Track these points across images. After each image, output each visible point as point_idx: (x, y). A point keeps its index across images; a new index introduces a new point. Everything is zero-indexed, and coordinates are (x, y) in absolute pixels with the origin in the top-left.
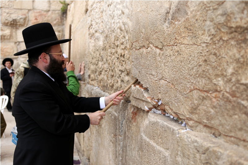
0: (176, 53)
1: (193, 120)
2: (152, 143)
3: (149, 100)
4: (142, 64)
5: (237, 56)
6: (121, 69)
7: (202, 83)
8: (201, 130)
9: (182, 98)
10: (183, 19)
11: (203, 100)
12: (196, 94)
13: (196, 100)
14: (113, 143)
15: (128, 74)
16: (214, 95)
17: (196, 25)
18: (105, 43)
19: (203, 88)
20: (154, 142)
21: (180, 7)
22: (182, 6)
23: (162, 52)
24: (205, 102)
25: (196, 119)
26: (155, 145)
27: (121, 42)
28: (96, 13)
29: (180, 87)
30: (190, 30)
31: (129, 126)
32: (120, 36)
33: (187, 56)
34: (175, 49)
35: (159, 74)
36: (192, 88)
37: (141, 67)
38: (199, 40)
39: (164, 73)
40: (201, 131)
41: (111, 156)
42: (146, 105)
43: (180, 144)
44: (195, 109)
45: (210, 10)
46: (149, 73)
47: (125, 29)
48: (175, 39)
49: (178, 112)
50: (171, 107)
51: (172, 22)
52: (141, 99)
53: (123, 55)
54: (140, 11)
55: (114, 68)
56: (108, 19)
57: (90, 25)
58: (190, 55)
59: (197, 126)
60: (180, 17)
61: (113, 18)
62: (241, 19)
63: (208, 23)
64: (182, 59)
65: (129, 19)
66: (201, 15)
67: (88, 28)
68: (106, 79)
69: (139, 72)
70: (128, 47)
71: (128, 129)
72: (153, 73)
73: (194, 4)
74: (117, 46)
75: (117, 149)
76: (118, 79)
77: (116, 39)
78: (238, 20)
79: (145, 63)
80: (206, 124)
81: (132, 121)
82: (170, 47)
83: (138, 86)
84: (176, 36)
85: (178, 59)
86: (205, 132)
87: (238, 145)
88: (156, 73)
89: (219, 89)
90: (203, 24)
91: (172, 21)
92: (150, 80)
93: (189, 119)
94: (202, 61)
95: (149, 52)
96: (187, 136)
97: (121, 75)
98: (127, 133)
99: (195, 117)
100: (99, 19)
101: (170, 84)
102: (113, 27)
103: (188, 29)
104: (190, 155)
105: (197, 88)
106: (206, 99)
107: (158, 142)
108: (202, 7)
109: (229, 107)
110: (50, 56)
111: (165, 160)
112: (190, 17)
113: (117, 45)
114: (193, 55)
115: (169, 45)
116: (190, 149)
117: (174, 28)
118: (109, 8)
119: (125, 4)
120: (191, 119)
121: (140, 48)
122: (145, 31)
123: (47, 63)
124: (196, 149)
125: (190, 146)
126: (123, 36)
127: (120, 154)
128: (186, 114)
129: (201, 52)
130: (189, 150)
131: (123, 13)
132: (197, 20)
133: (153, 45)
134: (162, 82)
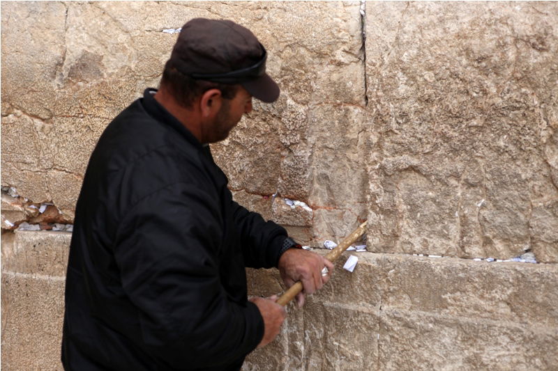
0: (82, 129)
2: (37, 276)
3: (18, 207)
10: (95, 82)
20: (42, 274)
21: (87, 63)
22: (90, 61)
23: (47, 126)
26: (45, 277)
30: (110, 100)
34: (80, 123)
35: (43, 160)
39: (59, 159)
45: (140, 79)
46: (14, 159)
48: (81, 107)
51: (69, 80)
60: (87, 77)
66: (127, 83)
72: (28, 160)
73: (112, 64)
82: (70, 119)
84: (82, 103)
85: (88, 138)
88: (36, 160)
90: (131, 95)
91: (70, 78)
92: (19, 172)
95: (11, 122)
101: (73, 174)
103: (105, 98)
107: (52, 271)
108: (127, 73)
112: (108, 81)
115: (67, 115)
117: (75, 91)
132: (120, 88)
133: (24, 112)
134: (53, 173)
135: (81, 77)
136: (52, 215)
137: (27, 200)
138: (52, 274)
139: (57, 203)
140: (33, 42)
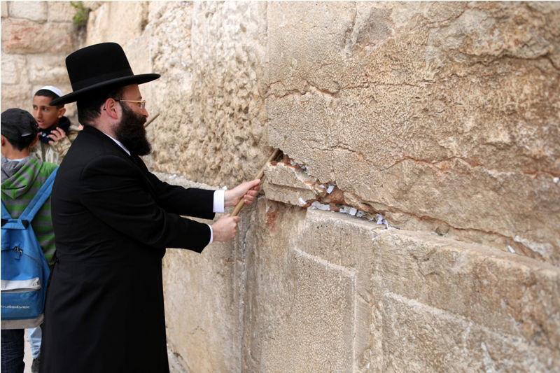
0: (366, 100)
1: (401, 211)
2: (318, 259)
3: (309, 186)
4: (292, 122)
5: (482, 100)
6: (240, 135)
7: (419, 147)
8: (413, 226)
9: (379, 175)
10: (382, 42)
11: (419, 176)
12: (407, 166)
13: (408, 176)
14: (223, 276)
15: (255, 144)
16: (439, 165)
17: (408, 52)
18: (199, 88)
19: (421, 156)
20: (322, 258)
21: (374, 21)
22: (378, 19)
23: (335, 100)
24: (424, 179)
25: (406, 209)
26: (324, 262)
27: (240, 84)
28: (174, 28)
29: (375, 158)
30: (397, 61)
31: (260, 240)
32: (236, 72)
33: (390, 104)
34: (364, 94)
35: (330, 138)
36: (401, 156)
37: (289, 128)
38: (413, 76)
39: (343, 136)
40: (413, 229)
41: (218, 301)
42: (300, 196)
43: (379, 252)
44: (405, 192)
45: (434, 27)
46: (308, 137)
47: (249, 60)
48: (366, 75)
49: (371, 200)
50: (357, 193)
51: (357, 46)
52: (290, 185)
53: (244, 107)
54: (287, 27)
55: (223, 133)
56: (207, 41)
57: (157, 52)
58: (395, 102)
59: (408, 220)
60: (374, 38)
61: (218, 40)
62: (490, 43)
63: (430, 48)
64: (380, 109)
65: (257, 42)
66: (418, 36)
67: (150, 60)
68: (202, 157)
69: (286, 137)
70: (256, 93)
71: (257, 246)
72: (318, 138)
73: (402, 17)
74: (231, 92)
75: (235, 285)
76: (232, 154)
77: (228, 78)
78: (485, 44)
79: (298, 121)
80: (425, 215)
81: (268, 230)
82: (355, 91)
83: (281, 164)
84: (368, 70)
85: (372, 109)
86: (421, 230)
87: (480, 242)
88: (325, 137)
89: (449, 155)
90: (422, 50)
91: (358, 44)
92: (311, 150)
93: (394, 210)
94: (418, 111)
95: (307, 99)
96: (393, 237)
97: (239, 147)
98: (256, 253)
99: (404, 206)
100: (179, 41)
101: (355, 153)
102: (219, 56)
103: (392, 59)
104: (400, 267)
105: (411, 155)
106: (425, 173)
107: (331, 257)
108: (418, 22)
109: (466, 182)
110: (122, 105)
111: (348, 285)
112: (395, 38)
113: (229, 90)
114: (403, 102)
115: (353, 86)
116: (399, 256)
117: (362, 57)
118: (208, 21)
119: (248, 13)
120: (397, 210)
121: (287, 95)
122: (299, 62)
123: (116, 118)
124: (412, 255)
125: (399, 252)
126: (245, 73)
127: (240, 295)
128: (388, 201)
129: (418, 96)
130: (398, 258)
131: (244, 29)
132: (409, 44)
133: (317, 88)
134: (338, 152)
135: (368, 39)
136: (337, 196)
137: (316, 179)
138: (330, 260)
139: (339, 184)
140: (328, 13)
